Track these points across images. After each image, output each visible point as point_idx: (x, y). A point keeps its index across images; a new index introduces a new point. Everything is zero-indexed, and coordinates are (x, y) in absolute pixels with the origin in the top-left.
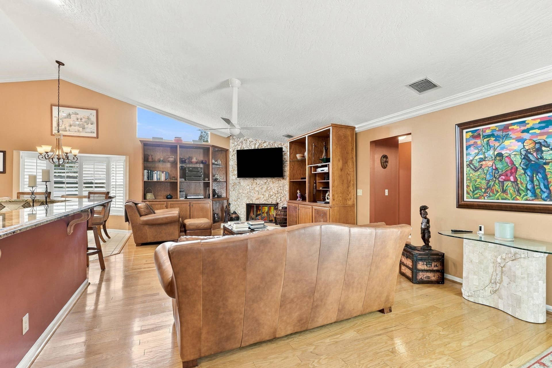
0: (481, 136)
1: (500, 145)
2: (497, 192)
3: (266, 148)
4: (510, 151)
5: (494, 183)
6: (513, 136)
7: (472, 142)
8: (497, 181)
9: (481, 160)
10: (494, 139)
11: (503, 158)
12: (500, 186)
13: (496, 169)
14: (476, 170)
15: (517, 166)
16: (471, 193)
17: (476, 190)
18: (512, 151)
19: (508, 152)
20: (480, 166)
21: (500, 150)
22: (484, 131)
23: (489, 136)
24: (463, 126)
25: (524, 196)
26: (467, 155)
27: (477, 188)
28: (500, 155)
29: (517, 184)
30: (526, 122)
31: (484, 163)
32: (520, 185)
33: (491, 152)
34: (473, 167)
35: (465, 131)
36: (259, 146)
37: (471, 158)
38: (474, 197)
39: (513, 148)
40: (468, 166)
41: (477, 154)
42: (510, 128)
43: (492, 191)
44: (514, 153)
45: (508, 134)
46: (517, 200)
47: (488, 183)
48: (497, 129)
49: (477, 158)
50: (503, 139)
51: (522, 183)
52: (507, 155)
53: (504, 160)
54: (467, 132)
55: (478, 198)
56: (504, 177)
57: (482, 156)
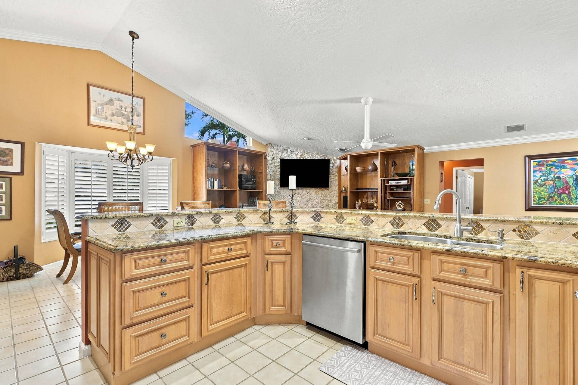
0: (545, 165)
1: (559, 171)
2: (556, 200)
3: (308, 159)
4: (566, 176)
5: (554, 195)
6: (568, 166)
7: (538, 168)
8: (556, 194)
9: (545, 180)
10: (555, 167)
11: (560, 180)
12: (558, 196)
13: (556, 186)
14: (541, 186)
15: (570, 185)
16: (537, 201)
17: (540, 200)
18: (567, 176)
19: (565, 176)
20: (544, 184)
21: (559, 174)
22: (547, 162)
23: (550, 165)
24: (531, 157)
25: (575, 202)
26: (533, 176)
27: (540, 198)
28: (559, 178)
29: (571, 196)
30: (577, 159)
31: (547, 182)
32: (572, 196)
33: (552, 176)
34: (538, 184)
35: (532, 161)
36: (301, 156)
37: (537, 178)
38: (539, 203)
39: (567, 173)
40: (535, 183)
41: (541, 176)
42: (566, 161)
43: (553, 200)
44: (568, 177)
45: (565, 165)
46: (570, 204)
47: (549, 195)
48: (557, 161)
49: (541, 178)
50: (561, 168)
51: (573, 195)
52: (564, 178)
53: (561, 180)
54: (534, 162)
55: (542, 204)
56: (561, 191)
57: (546, 178)
